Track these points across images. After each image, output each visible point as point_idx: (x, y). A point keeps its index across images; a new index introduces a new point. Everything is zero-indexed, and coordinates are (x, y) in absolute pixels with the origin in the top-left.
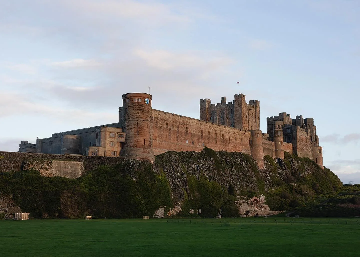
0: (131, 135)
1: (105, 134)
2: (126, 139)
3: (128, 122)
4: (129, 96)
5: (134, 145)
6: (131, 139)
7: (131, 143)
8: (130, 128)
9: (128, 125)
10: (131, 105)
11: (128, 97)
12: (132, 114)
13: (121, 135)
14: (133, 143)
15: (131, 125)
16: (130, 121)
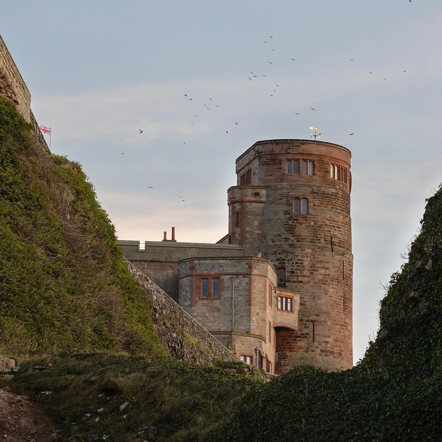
0: (324, 308)
1: (250, 287)
2: (300, 320)
3: (310, 251)
4: (314, 149)
5: (336, 350)
6: (326, 322)
7: (327, 339)
8: (320, 277)
9: (313, 266)
10: (323, 189)
11: (311, 155)
12: (328, 223)
13: (286, 299)
14: (330, 340)
15: (326, 265)
16: (323, 249)
